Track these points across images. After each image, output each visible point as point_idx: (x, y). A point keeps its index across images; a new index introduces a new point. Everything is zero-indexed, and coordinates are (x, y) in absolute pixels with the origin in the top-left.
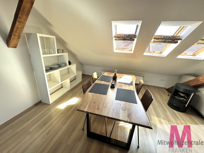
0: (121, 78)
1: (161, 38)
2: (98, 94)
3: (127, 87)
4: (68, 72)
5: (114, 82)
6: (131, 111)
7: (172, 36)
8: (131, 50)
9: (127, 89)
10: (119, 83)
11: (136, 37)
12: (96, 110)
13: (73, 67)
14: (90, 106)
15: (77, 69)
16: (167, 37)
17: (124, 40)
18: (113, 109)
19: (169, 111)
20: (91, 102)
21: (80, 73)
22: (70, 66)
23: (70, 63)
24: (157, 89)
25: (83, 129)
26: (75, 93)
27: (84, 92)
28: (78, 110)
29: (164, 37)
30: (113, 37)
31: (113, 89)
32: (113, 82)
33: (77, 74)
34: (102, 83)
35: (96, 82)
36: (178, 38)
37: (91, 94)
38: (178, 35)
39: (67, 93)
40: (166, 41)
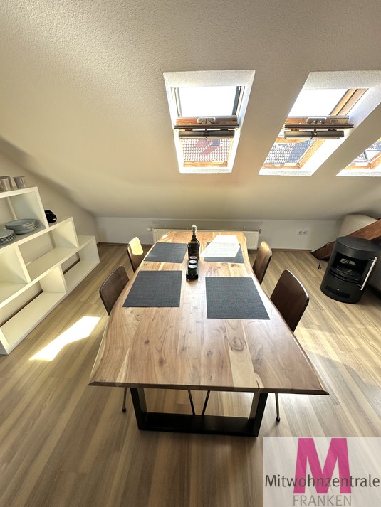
0: (208, 244)
1: (303, 124)
2: (155, 308)
3: (231, 269)
4: (54, 246)
5: (195, 262)
6: (259, 347)
7: (329, 119)
8: (226, 164)
9: (232, 276)
10: (207, 259)
11: (237, 126)
12: (157, 368)
13: (66, 228)
14: (133, 358)
15: (80, 232)
16: (317, 121)
17: (206, 134)
18: (208, 355)
19: (328, 306)
20: (135, 341)
21: (92, 242)
22: (54, 227)
23: (51, 218)
24: (292, 255)
25: (124, 410)
26: (85, 303)
27: (110, 307)
28: (94, 384)
29: (311, 121)
30: (173, 127)
31: (195, 282)
32: (191, 262)
33: (82, 247)
34: (160, 270)
35: (141, 268)
36: (344, 122)
37: (132, 312)
38: (343, 114)
39: (61, 306)
40: (315, 131)
